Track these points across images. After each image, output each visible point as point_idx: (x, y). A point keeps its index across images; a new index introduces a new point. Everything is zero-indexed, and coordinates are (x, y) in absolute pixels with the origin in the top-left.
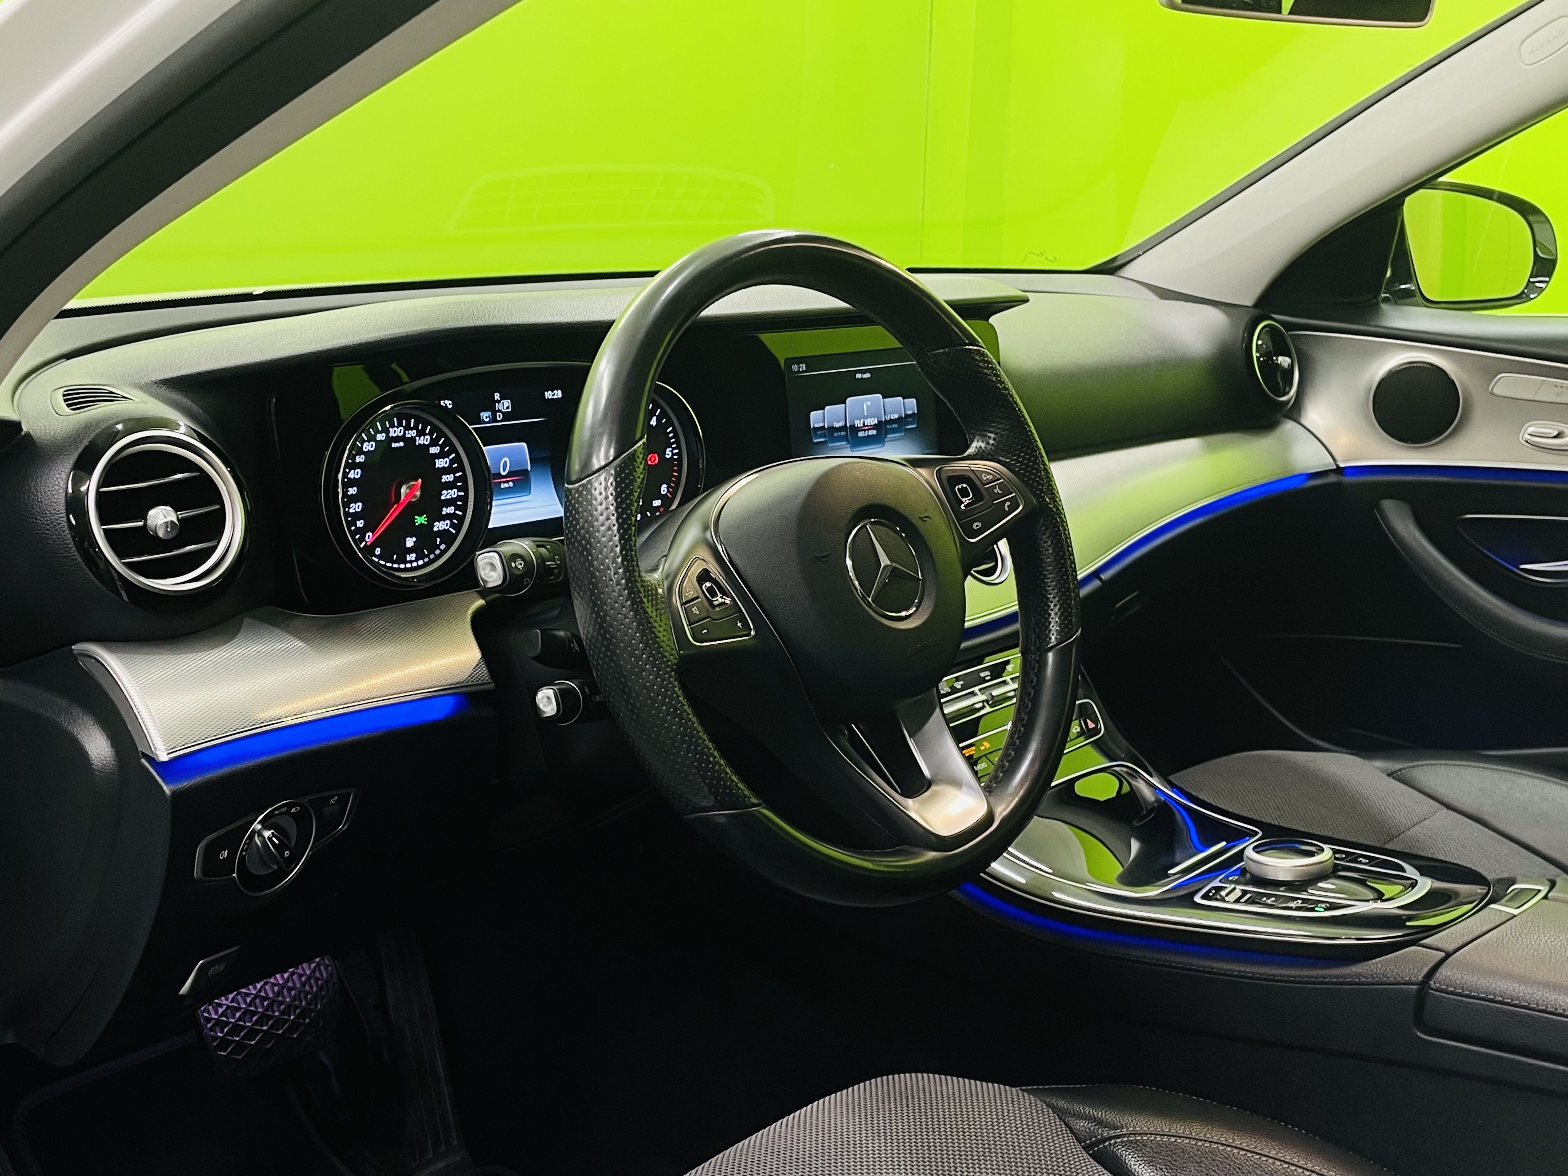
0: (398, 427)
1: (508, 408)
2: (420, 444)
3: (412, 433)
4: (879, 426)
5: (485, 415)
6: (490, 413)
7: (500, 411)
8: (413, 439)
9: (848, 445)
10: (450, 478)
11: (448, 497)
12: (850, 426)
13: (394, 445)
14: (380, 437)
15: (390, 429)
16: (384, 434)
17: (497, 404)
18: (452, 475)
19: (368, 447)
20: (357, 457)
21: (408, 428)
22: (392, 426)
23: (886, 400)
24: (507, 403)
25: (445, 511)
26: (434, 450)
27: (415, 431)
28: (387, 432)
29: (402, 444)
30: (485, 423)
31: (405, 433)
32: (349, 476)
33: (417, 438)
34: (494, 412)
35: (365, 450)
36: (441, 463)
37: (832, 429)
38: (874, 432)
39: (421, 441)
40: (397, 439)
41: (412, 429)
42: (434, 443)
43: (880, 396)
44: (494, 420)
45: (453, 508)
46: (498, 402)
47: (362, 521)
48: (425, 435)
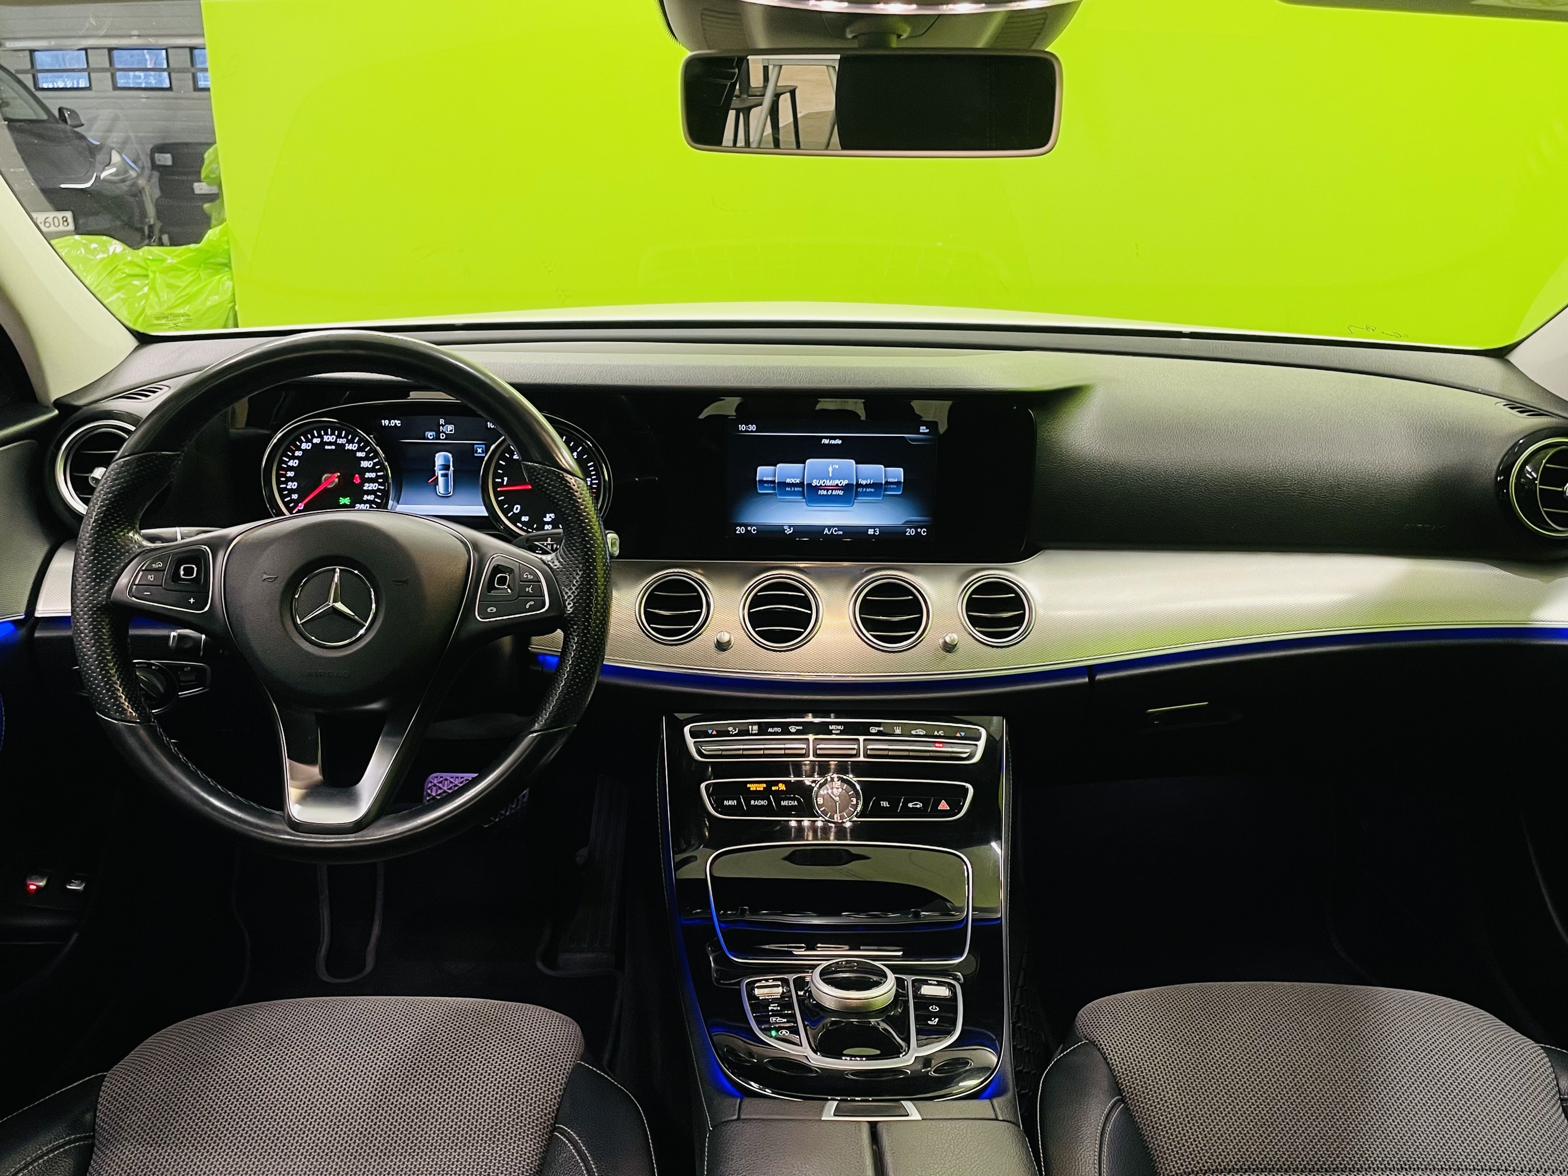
0: (331, 435)
1: (451, 431)
2: (348, 449)
3: (340, 441)
4: (847, 488)
5: (430, 434)
6: (434, 433)
7: (443, 432)
8: (344, 445)
9: (804, 500)
10: (372, 475)
11: (370, 488)
12: (807, 484)
13: (327, 447)
14: (316, 441)
15: (325, 436)
16: (319, 439)
17: (441, 427)
18: (375, 474)
19: (304, 446)
20: (296, 452)
21: (339, 436)
22: (326, 434)
23: (860, 466)
24: (450, 427)
25: (365, 497)
26: (359, 454)
27: (345, 440)
28: (322, 438)
29: (333, 447)
30: (429, 439)
31: (336, 440)
32: (289, 464)
33: (347, 445)
34: (438, 433)
35: (302, 448)
36: (365, 464)
37: (783, 485)
38: (841, 493)
39: (349, 447)
40: (330, 444)
41: (343, 438)
42: (360, 449)
43: (853, 461)
44: (438, 438)
45: (373, 496)
46: (443, 426)
47: (297, 495)
48: (353, 443)
